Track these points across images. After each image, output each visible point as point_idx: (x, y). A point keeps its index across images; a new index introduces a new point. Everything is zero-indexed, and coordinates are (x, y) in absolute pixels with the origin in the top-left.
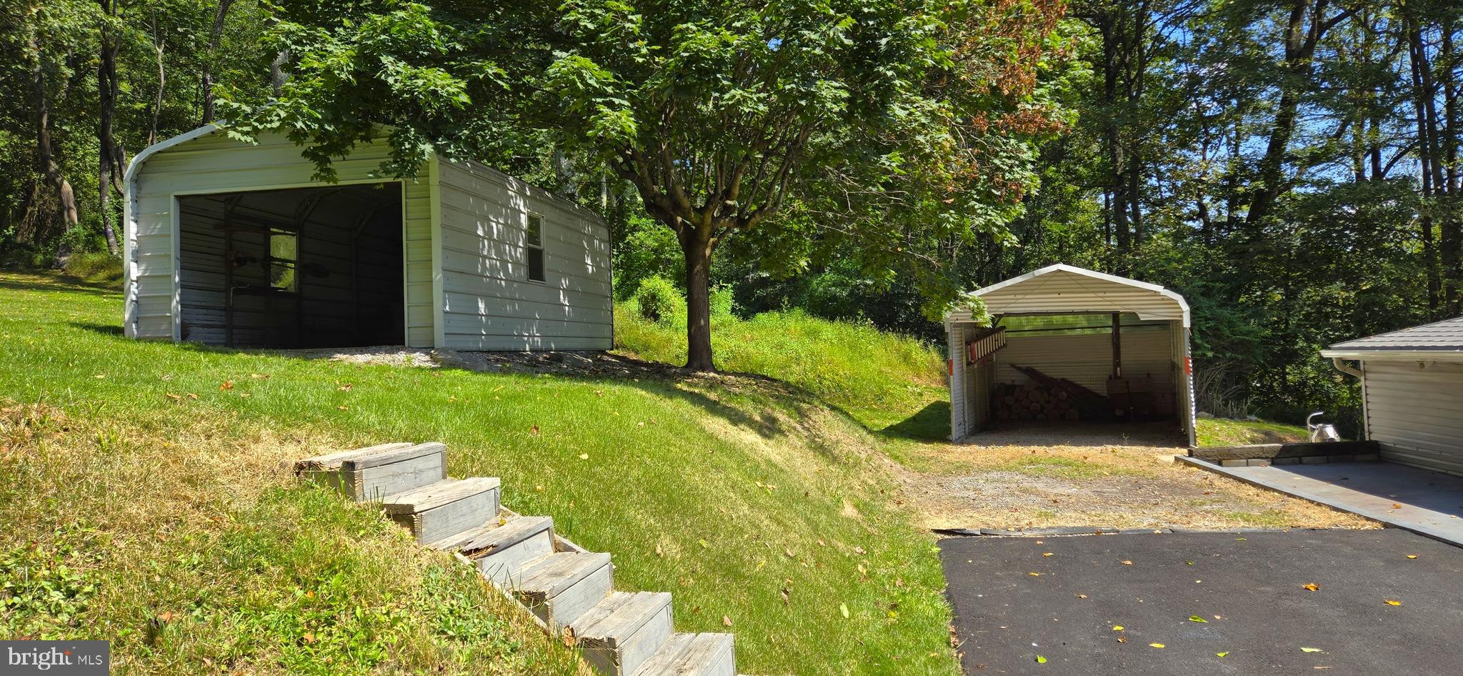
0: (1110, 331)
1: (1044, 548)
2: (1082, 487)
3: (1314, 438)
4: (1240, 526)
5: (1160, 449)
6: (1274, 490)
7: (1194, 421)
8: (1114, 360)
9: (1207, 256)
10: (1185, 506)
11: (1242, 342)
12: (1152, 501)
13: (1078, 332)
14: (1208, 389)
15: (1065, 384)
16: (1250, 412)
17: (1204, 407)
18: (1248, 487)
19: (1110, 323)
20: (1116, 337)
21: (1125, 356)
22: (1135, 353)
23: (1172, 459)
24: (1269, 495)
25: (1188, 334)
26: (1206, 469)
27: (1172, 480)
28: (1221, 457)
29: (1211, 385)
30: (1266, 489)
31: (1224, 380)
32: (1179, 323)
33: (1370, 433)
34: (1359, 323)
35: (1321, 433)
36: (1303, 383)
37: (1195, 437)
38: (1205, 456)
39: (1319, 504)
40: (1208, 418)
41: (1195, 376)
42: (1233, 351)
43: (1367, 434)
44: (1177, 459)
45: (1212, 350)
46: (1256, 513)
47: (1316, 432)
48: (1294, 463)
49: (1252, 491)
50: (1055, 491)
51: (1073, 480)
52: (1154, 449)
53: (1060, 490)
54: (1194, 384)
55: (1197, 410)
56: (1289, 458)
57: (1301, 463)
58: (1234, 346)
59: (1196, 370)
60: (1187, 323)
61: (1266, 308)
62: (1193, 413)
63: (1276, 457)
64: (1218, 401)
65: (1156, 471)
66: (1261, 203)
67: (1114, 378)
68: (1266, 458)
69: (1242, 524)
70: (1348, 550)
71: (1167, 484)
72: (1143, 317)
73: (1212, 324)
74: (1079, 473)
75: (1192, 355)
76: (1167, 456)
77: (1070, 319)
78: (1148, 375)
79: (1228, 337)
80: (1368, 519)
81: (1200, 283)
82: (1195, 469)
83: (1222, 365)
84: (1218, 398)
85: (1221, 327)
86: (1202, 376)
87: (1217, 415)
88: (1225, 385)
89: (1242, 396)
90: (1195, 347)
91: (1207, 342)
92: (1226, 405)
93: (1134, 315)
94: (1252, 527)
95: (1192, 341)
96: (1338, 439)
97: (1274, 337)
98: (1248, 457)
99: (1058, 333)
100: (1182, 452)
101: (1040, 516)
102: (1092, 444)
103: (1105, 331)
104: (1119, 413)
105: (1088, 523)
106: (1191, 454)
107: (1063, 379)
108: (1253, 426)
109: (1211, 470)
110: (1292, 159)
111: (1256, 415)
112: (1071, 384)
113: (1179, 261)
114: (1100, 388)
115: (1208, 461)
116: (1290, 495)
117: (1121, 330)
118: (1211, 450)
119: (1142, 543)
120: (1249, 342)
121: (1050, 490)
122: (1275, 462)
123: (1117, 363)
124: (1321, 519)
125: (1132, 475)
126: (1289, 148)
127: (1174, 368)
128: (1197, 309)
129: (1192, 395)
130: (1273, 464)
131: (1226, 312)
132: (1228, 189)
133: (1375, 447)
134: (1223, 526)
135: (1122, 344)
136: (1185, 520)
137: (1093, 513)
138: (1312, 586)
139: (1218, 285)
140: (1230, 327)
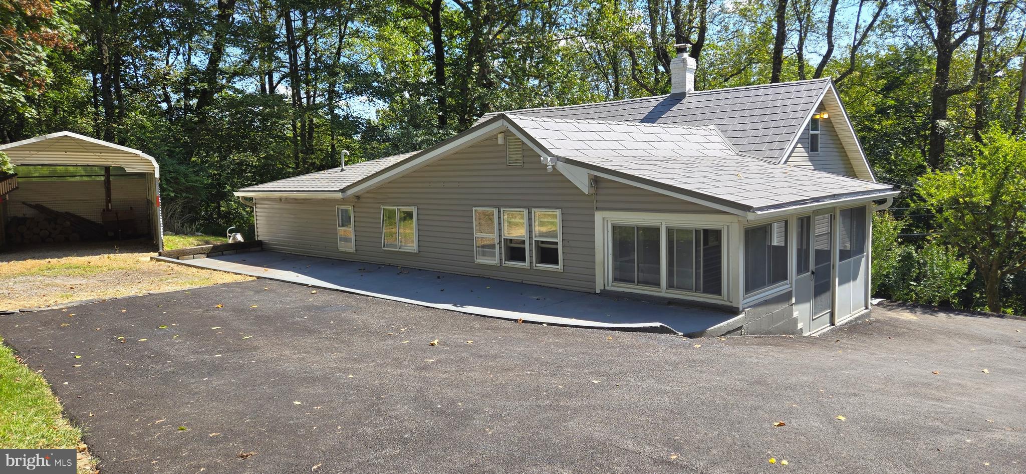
0: (103, 178)
1: (69, 312)
2: (89, 279)
3: (230, 241)
4: (187, 287)
5: (140, 254)
6: (207, 269)
7: (162, 236)
8: (106, 199)
9: (169, 129)
10: (156, 281)
11: (193, 187)
12: (137, 281)
13: (77, 179)
14: (172, 216)
15: (68, 216)
16: (197, 230)
17: (169, 229)
18: (193, 268)
19: (103, 173)
20: (107, 183)
21: (115, 196)
22: (121, 194)
23: (149, 259)
24: (204, 271)
25: (158, 182)
26: (169, 262)
27: (149, 270)
28: (179, 255)
29: (173, 214)
30: (203, 268)
31: (182, 211)
32: (153, 174)
33: (258, 236)
34: (261, 176)
35: (234, 238)
36: (229, 213)
37: (163, 245)
38: (169, 255)
39: (229, 272)
40: (171, 235)
41: (163, 208)
42: (187, 192)
43: (256, 237)
44: (152, 258)
45: (174, 191)
46: (196, 280)
47: (232, 238)
48: (219, 255)
49: (195, 270)
50: (70, 283)
51: (82, 275)
52: (136, 254)
53: (73, 282)
54: (162, 213)
55: (164, 231)
56: (216, 253)
57: (223, 255)
58: (188, 190)
59: (163, 205)
60: (157, 175)
61: (207, 165)
62: (162, 230)
63: (210, 253)
64: (178, 225)
65: (138, 266)
66: (205, 97)
67: (106, 211)
68: (204, 253)
69: (189, 286)
70: (239, 290)
71: (146, 272)
72: (128, 170)
73: (173, 175)
74: (85, 273)
75: (161, 195)
76: (144, 259)
77: (71, 169)
78: (131, 208)
79: (184, 184)
80: (250, 276)
81: (166, 148)
82: (163, 262)
83: (180, 202)
84: (178, 222)
85: (179, 177)
86: (167, 208)
87: (177, 233)
88: (182, 214)
89: (192, 221)
90: (162, 189)
91: (171, 187)
92: (183, 226)
93: (122, 169)
94: (194, 287)
95: (161, 186)
96: (242, 241)
97: (212, 184)
98: (194, 253)
99: (61, 180)
100: (155, 255)
101: (63, 297)
102: (92, 254)
103: (98, 179)
104: (111, 234)
105: (96, 297)
106: (160, 255)
107: (66, 213)
108: (200, 238)
109: (173, 262)
110: (222, 72)
111: (201, 232)
112: (73, 215)
113: (151, 132)
114: (97, 218)
115: (171, 258)
116: (214, 270)
117: (111, 178)
118: (173, 251)
119: (132, 303)
120: (197, 187)
121: (66, 283)
122: (209, 256)
123: (109, 199)
124: (229, 279)
125: (123, 269)
126: (221, 65)
127: (149, 203)
128: (164, 165)
129: (161, 220)
130: (208, 257)
131: (182, 168)
132: (183, 86)
133: (260, 243)
134: (179, 288)
135: (112, 187)
136: (157, 288)
137: (99, 291)
138: (220, 306)
139: (178, 150)
140: (185, 178)
